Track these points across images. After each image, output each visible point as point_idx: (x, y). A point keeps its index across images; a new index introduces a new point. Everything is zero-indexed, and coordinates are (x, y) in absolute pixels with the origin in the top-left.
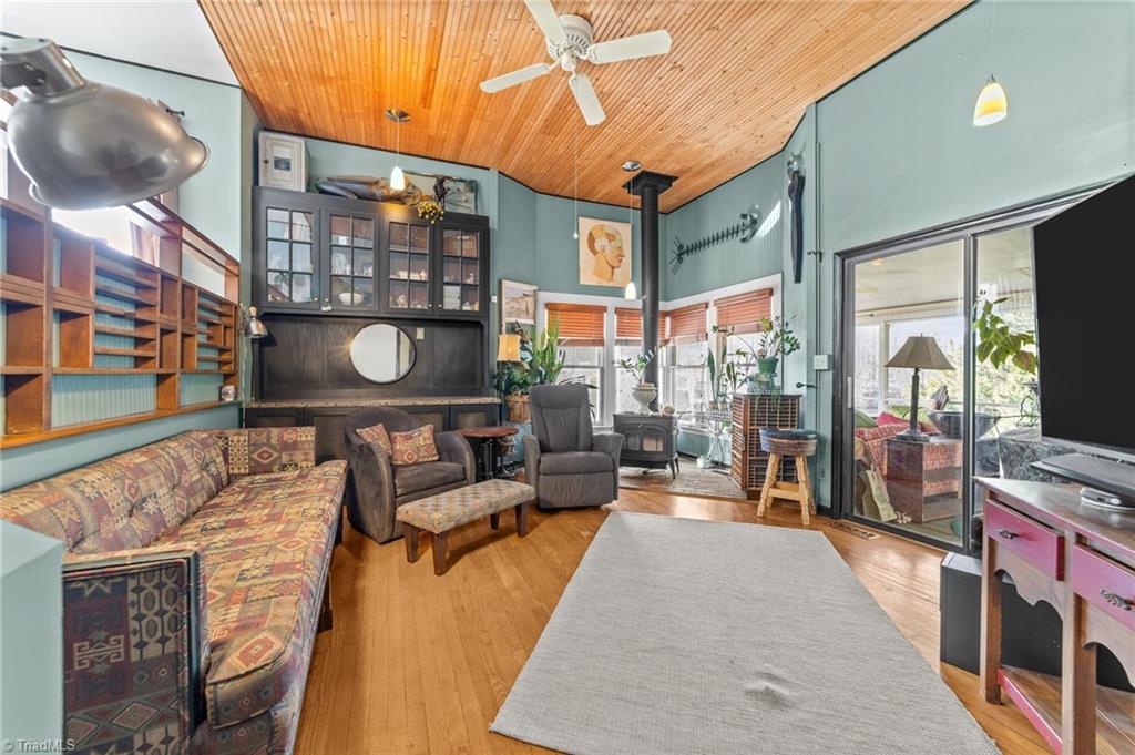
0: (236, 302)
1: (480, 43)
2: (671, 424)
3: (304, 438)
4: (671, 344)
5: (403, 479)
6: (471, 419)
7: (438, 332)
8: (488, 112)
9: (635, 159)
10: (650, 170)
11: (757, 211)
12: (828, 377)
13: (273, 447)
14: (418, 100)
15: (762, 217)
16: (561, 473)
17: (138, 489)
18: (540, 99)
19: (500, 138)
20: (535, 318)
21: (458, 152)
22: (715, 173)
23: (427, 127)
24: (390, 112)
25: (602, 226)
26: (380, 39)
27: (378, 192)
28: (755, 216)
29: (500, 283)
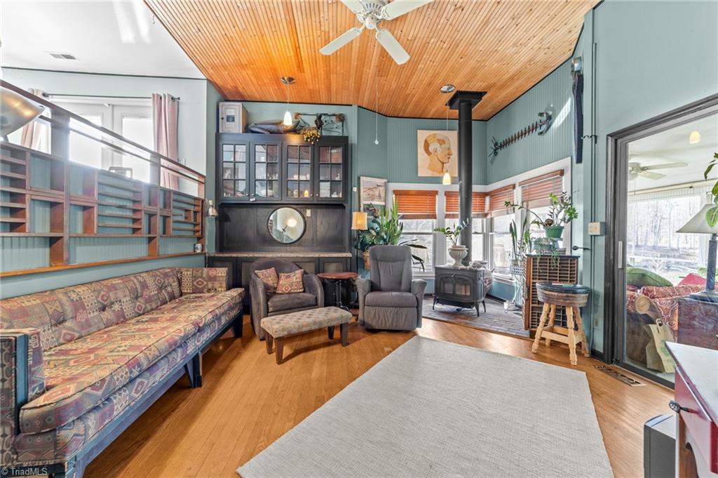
0: (203, 198)
1: (318, 24)
2: (476, 276)
3: (220, 275)
4: (489, 217)
5: (273, 302)
6: (333, 267)
7: (320, 212)
8: (338, 68)
9: (449, 83)
10: (463, 89)
11: (553, 109)
12: (601, 241)
13: (204, 278)
14: (296, 69)
15: (556, 113)
16: (379, 306)
17: (108, 297)
18: (367, 53)
19: (352, 85)
20: (385, 201)
21: (330, 97)
22: (517, 84)
23: (307, 85)
24: (283, 78)
25: (435, 134)
26: (263, 36)
27: (281, 129)
28: (550, 113)
29: (359, 178)
